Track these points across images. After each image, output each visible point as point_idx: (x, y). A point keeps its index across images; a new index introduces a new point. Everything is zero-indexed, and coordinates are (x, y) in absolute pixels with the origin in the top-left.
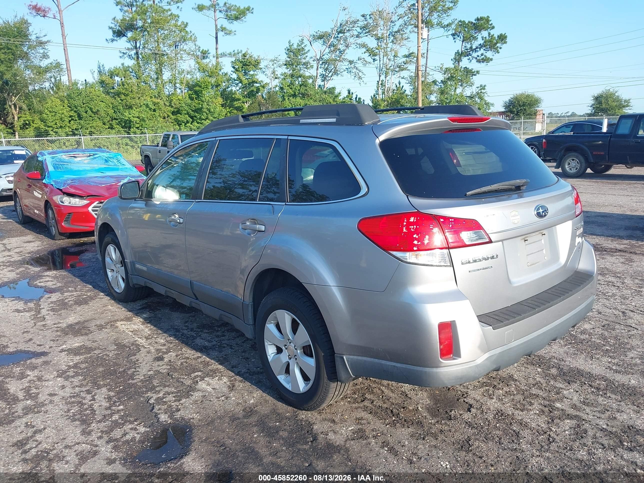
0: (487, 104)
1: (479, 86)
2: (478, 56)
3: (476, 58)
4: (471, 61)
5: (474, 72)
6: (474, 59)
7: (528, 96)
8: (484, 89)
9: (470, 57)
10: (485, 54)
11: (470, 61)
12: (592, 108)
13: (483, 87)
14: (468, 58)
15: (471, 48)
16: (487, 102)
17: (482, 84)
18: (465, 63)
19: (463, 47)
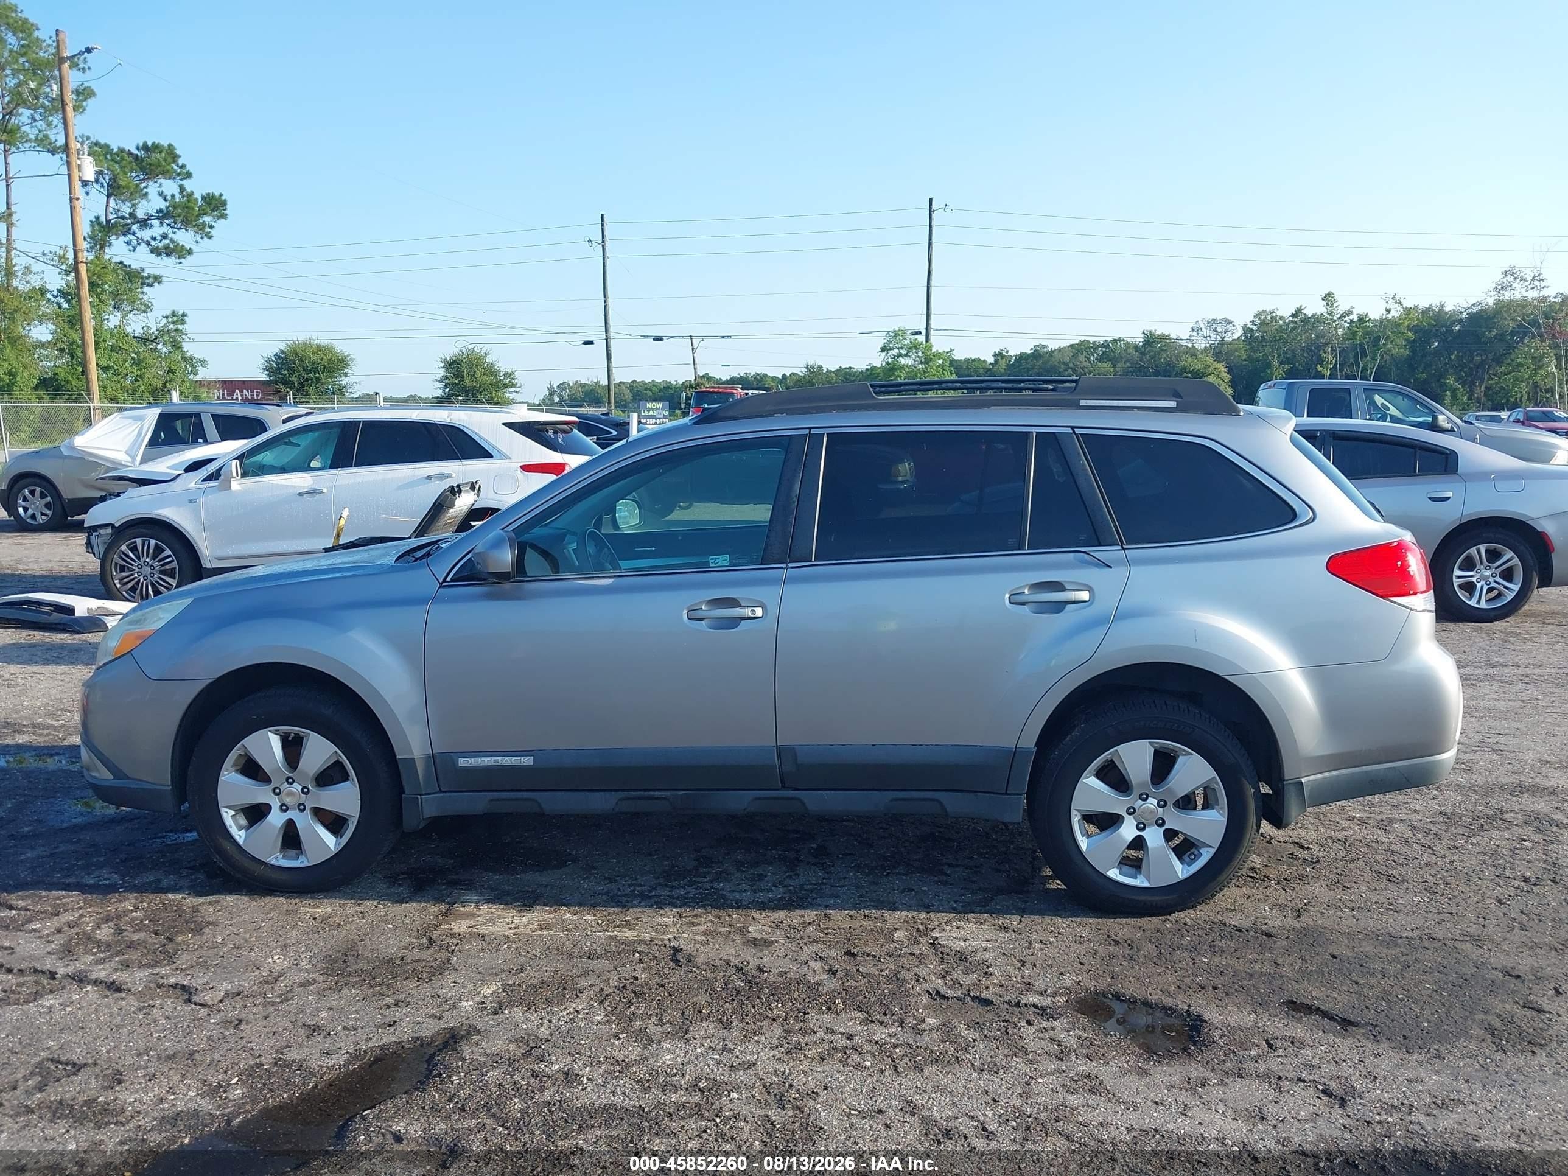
0: (189, 360)
1: (168, 313)
2: (154, 239)
3: (148, 243)
4: (134, 248)
5: (148, 278)
6: (143, 245)
7: (319, 348)
8: (183, 322)
9: (132, 237)
10: (171, 235)
11: (131, 247)
12: (441, 385)
13: (179, 318)
14: (127, 239)
15: (132, 215)
16: (189, 354)
17: (176, 309)
18: (118, 250)
19: (111, 210)
